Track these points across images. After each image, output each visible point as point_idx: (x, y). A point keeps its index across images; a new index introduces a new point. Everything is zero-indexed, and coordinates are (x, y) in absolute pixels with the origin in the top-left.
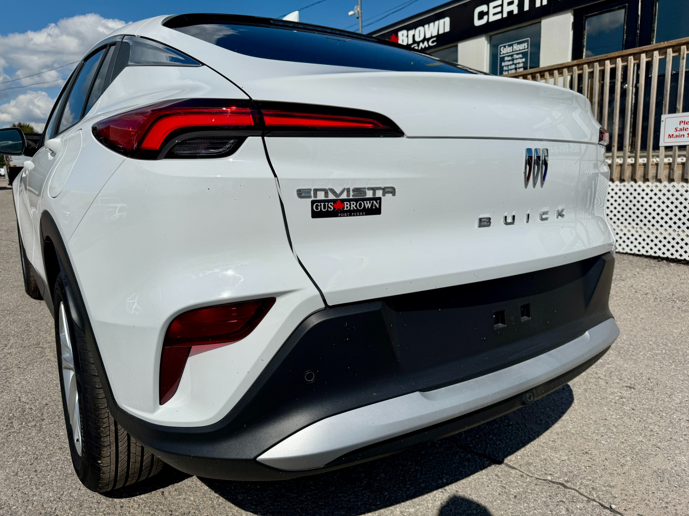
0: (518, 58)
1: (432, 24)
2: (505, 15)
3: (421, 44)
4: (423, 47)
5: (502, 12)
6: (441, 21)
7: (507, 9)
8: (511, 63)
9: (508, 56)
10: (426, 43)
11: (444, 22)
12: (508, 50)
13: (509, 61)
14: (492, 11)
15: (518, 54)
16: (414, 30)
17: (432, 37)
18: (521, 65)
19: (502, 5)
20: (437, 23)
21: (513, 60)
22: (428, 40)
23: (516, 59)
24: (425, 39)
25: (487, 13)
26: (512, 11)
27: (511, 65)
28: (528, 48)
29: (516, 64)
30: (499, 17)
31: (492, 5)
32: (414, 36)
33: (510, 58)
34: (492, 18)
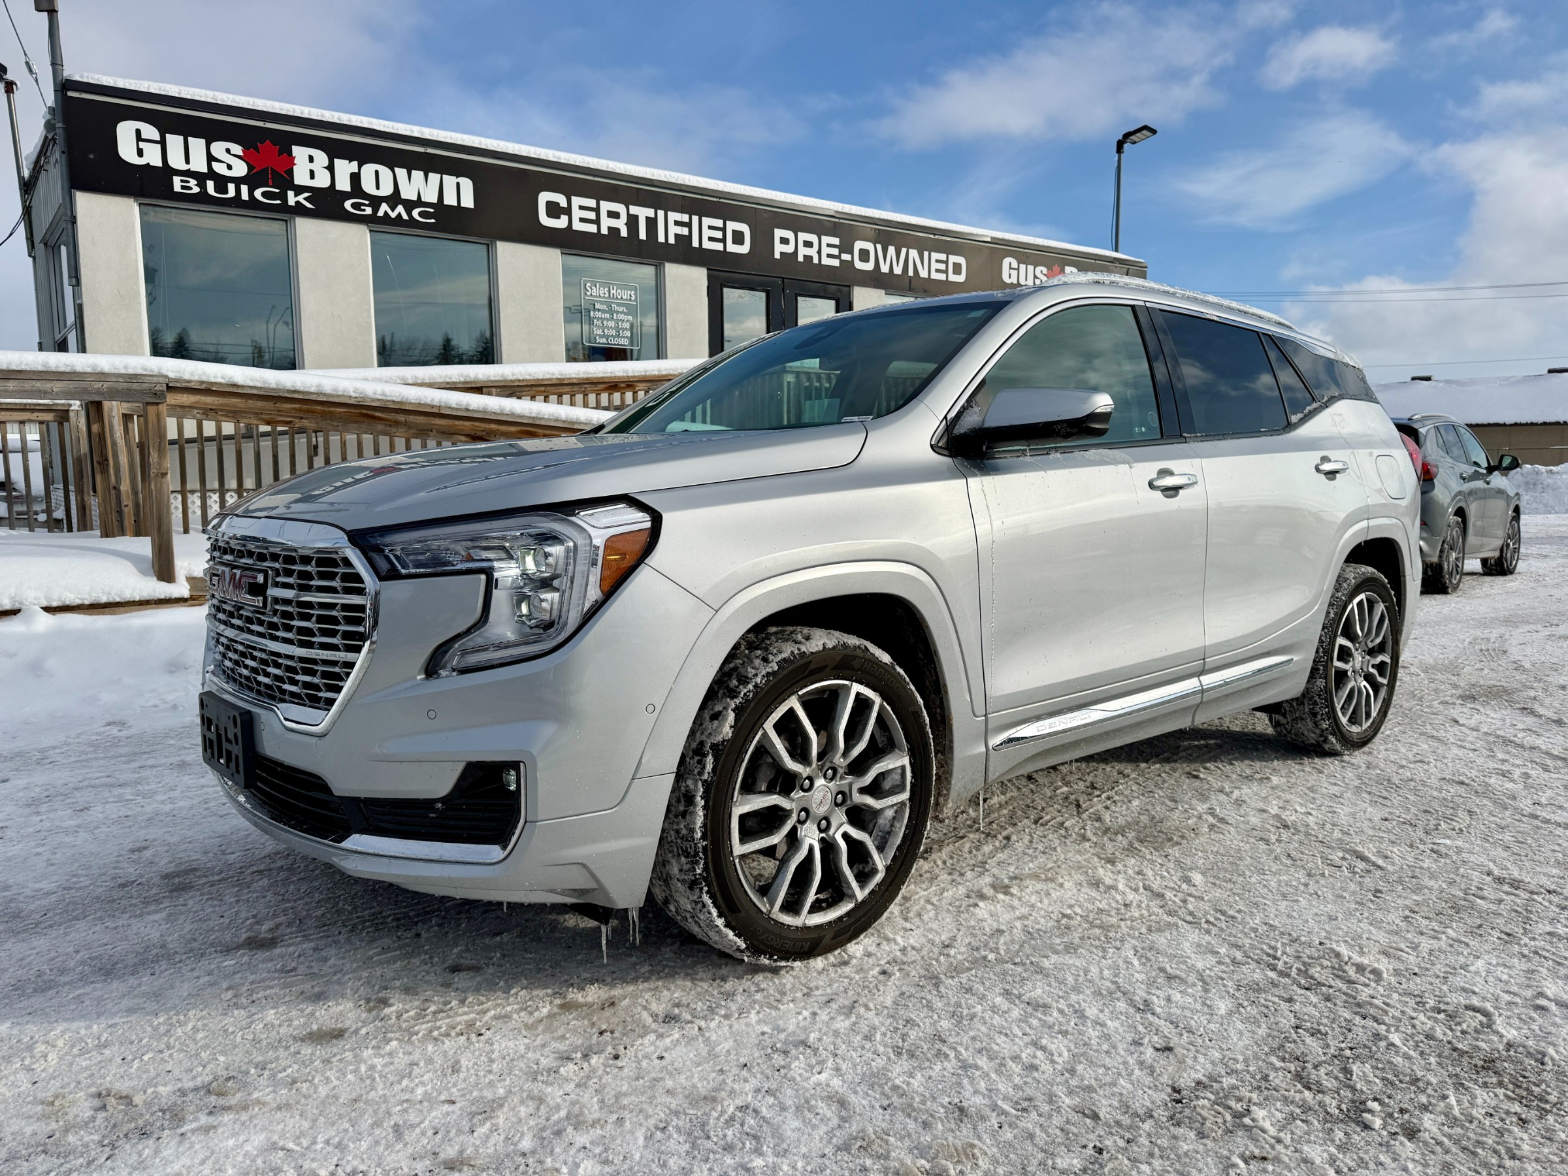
0: (622, 312)
1: (418, 175)
2: (604, 231)
3: (384, 207)
4: (393, 215)
5: (597, 222)
6: (450, 181)
7: (606, 223)
8: (607, 316)
9: (602, 303)
10: (400, 209)
11: (458, 184)
12: (603, 291)
13: (604, 311)
14: (577, 214)
15: (619, 305)
16: (355, 163)
17: (419, 202)
18: (628, 326)
19: (597, 210)
20: (434, 178)
21: (611, 311)
22: (409, 205)
23: (618, 312)
24: (395, 199)
25: (568, 211)
26: (618, 230)
27: (607, 320)
28: (636, 300)
29: (617, 321)
30: (592, 228)
31: (577, 201)
32: (355, 178)
33: (605, 307)
34: (578, 226)
